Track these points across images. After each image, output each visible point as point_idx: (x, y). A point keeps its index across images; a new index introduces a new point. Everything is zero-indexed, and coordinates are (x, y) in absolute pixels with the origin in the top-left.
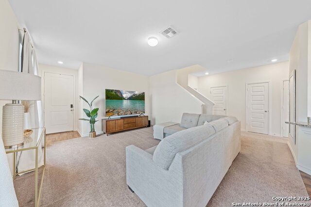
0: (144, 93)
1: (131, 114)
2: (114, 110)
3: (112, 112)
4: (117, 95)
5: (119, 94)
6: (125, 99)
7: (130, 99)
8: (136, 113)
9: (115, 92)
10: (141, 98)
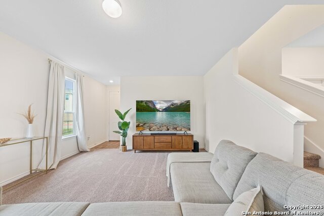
0: (188, 102)
1: (168, 130)
2: (144, 124)
3: (142, 126)
4: (149, 106)
5: (150, 105)
6: (158, 111)
7: (166, 110)
8: (175, 129)
9: (146, 103)
10: (184, 108)
